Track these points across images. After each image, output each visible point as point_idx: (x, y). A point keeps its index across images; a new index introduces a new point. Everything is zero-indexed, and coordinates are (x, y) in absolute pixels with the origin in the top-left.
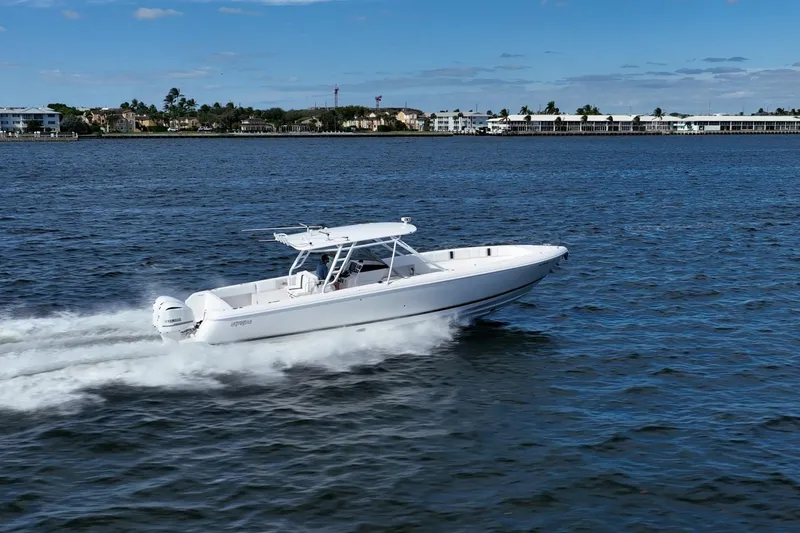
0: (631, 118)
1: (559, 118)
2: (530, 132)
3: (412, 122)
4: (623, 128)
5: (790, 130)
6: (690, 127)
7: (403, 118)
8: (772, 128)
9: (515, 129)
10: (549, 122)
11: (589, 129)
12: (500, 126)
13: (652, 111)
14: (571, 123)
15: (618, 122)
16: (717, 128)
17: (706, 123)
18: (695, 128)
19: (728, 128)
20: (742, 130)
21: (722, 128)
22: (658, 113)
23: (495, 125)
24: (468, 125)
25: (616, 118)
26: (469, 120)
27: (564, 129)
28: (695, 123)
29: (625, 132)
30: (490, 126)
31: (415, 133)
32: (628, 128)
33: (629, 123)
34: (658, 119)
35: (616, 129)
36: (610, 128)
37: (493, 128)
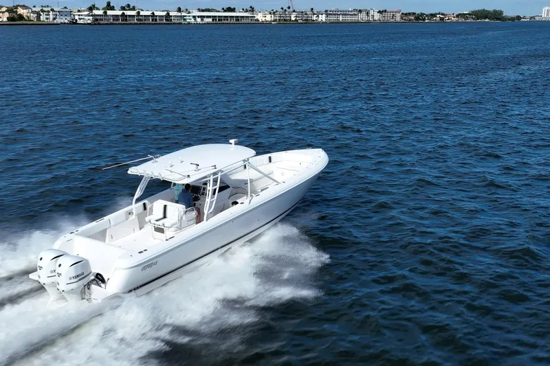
0: (164, 14)
1: (123, 13)
2: (106, 22)
3: (29, 15)
4: (160, 20)
5: (247, 21)
6: (195, 19)
7: (21, 11)
8: (238, 20)
9: (97, 20)
10: (117, 15)
11: (141, 20)
12: (85, 18)
13: (176, 9)
14: (130, 16)
15: (156, 16)
16: (210, 20)
17: (204, 17)
18: (199, 20)
19: (216, 20)
20: (224, 22)
21: (213, 20)
22: (179, 10)
23: (81, 17)
24: (58, 17)
25: (156, 13)
26: (58, 14)
27: (126, 20)
28: (198, 17)
29: (161, 22)
30: (77, 17)
31: (31, 23)
32: (162, 20)
33: (163, 16)
34: (179, 14)
35: (156, 20)
36: (153, 20)
37: (80, 19)
